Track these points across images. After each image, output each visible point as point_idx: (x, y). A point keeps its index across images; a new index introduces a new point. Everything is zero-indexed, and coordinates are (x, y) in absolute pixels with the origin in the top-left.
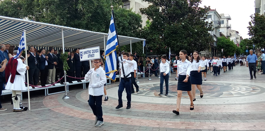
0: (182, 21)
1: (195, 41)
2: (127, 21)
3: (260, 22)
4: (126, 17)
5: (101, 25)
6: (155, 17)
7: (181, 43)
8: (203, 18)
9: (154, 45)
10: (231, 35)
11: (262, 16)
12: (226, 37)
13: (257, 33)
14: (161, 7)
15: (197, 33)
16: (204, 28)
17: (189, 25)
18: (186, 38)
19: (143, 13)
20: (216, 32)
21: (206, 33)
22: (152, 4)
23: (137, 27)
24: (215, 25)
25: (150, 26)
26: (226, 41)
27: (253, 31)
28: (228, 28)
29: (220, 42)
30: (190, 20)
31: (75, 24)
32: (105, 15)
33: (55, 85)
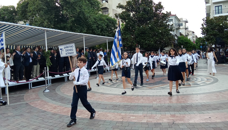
0: (149, 24)
1: (160, 39)
2: (105, 24)
3: (211, 24)
4: (104, 20)
5: (83, 27)
6: (127, 21)
7: (149, 42)
8: (166, 21)
9: (127, 43)
10: (188, 35)
11: (212, 19)
12: (185, 36)
13: (209, 33)
14: (132, 12)
15: (161, 33)
16: (167, 30)
17: (154, 26)
18: (152, 37)
19: (117, 17)
20: (177, 32)
21: (168, 33)
22: (125, 11)
23: (113, 29)
24: (175, 27)
25: (124, 28)
26: (185, 39)
27: (205, 31)
28: (186, 29)
29: (180, 40)
30: (156, 23)
31: (61, 27)
32: (86, 19)
33: (38, 79)
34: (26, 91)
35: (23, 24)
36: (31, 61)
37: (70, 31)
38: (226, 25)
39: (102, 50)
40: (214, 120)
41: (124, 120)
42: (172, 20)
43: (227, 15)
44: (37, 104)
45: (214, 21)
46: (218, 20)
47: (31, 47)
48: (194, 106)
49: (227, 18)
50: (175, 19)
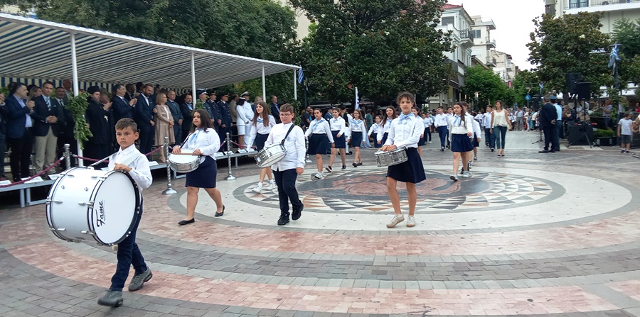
0: (384, 27)
1: (415, 72)
2: (259, 23)
3: (554, 33)
4: (258, 12)
5: (196, 29)
6: (323, 16)
7: (382, 78)
8: (432, 23)
9: (322, 79)
10: (495, 63)
11: (558, 20)
12: (486, 67)
13: (547, 59)
16: (434, 45)
17: (400, 36)
18: (393, 66)
19: (296, 4)
20: (463, 54)
21: (437, 56)
23: (284, 38)
24: (459, 39)
25: (314, 36)
26: (485, 75)
27: (539, 53)
28: (490, 46)
29: (471, 78)
30: (405, 25)
31: (128, 26)
32: (204, 6)
33: (50, 179)
34: (12, 211)
35: (18, 15)
36: (29, 122)
37: (156, 40)
38: (596, 38)
39: (248, 98)
40: (542, 308)
41: (281, 304)
42: (451, 20)
43: (599, 12)
44: (33, 253)
45: (564, 26)
46: (576, 25)
47: (33, 81)
48: (490, 263)
49: (600, 20)
50: (460, 19)
